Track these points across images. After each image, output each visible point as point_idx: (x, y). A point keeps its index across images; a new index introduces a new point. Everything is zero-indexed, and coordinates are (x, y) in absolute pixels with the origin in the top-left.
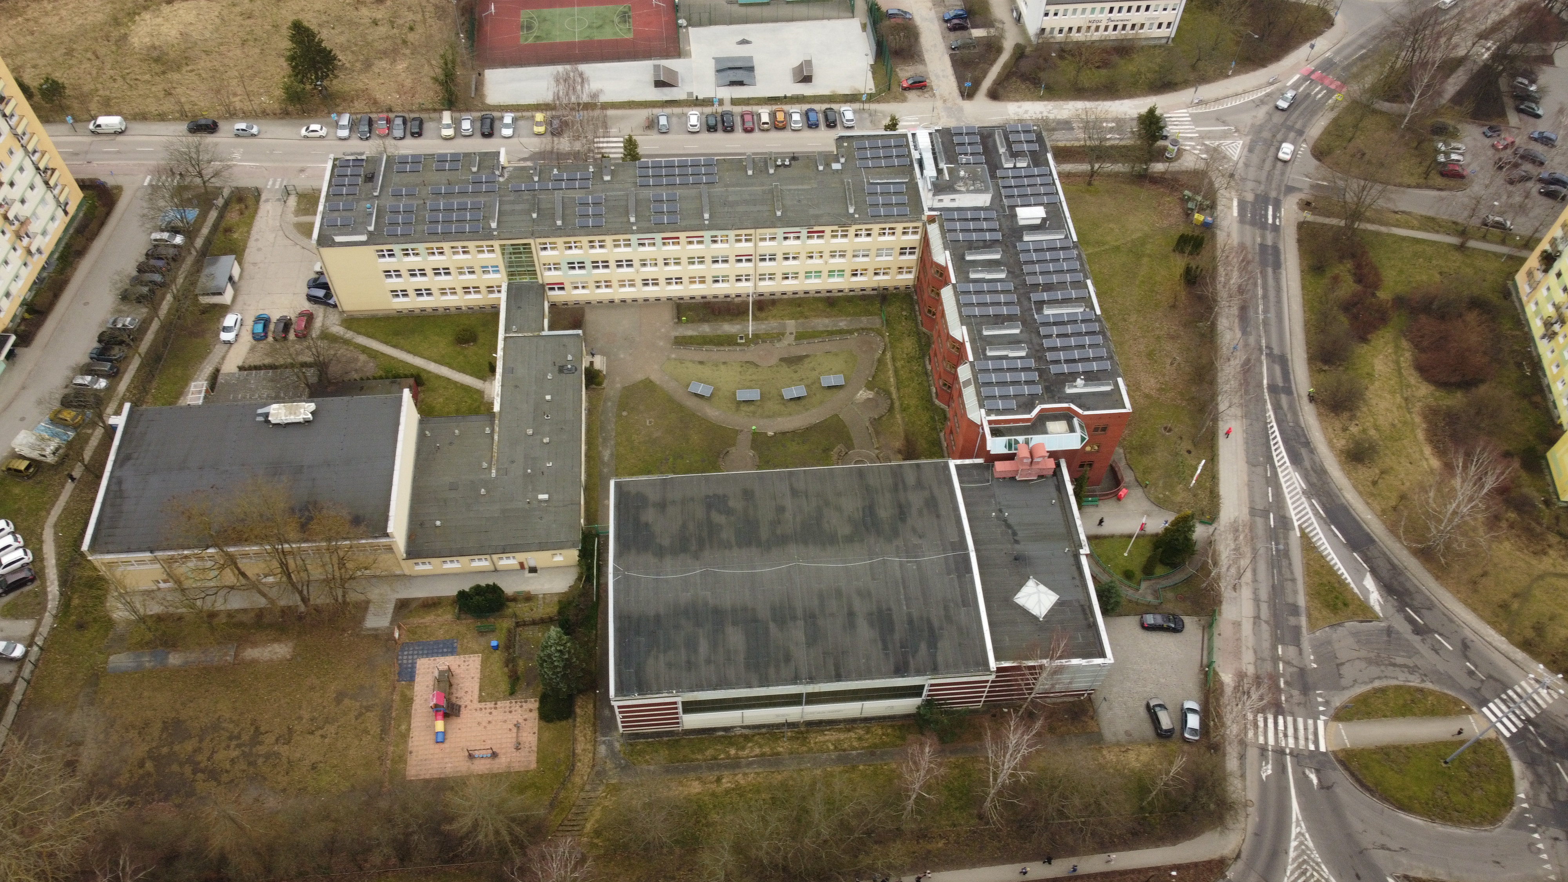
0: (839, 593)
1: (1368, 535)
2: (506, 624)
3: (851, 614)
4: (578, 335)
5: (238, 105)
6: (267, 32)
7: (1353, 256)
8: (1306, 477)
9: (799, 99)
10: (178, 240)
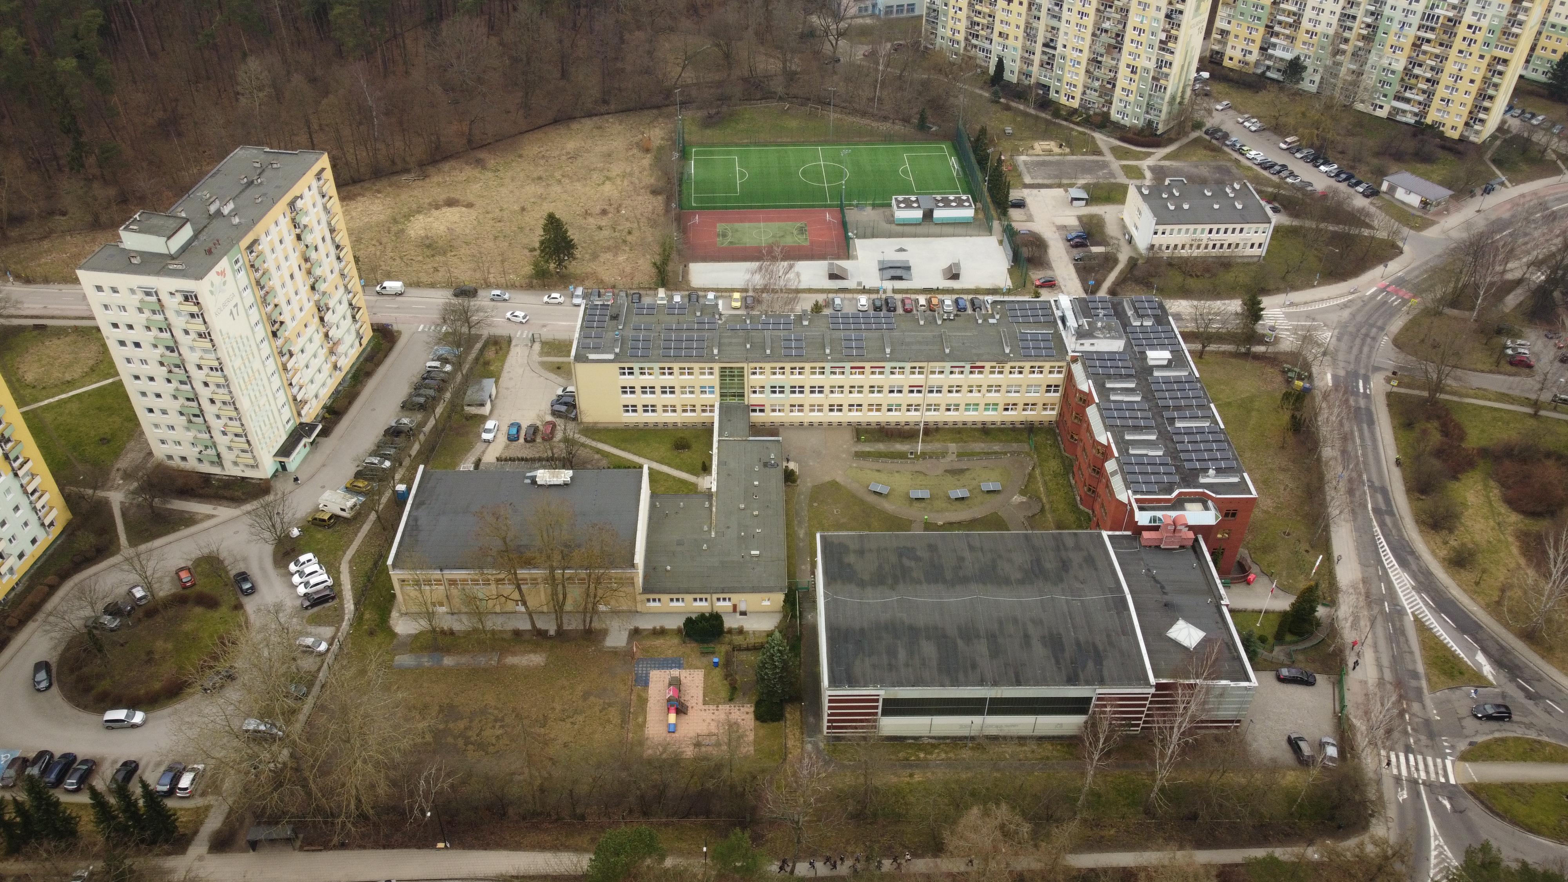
0: (1015, 621)
1: (1475, 622)
2: (723, 649)
3: (1027, 637)
4: (778, 441)
5: (492, 280)
6: (514, 232)
7: (1439, 418)
8: (1414, 576)
9: (949, 291)
10: (448, 368)
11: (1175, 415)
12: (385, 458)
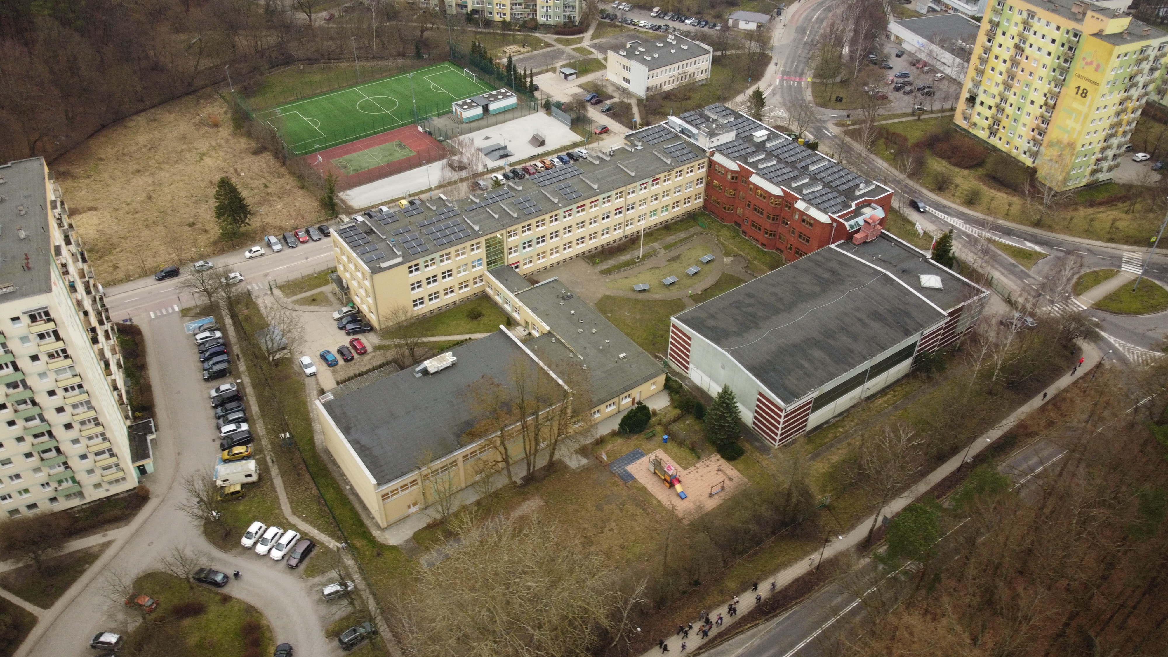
0: (845, 314)
1: (1008, 228)
2: (658, 428)
4: (556, 280)
8: (959, 218)
9: (548, 154)
10: (218, 334)
11: (803, 164)
12: (239, 423)
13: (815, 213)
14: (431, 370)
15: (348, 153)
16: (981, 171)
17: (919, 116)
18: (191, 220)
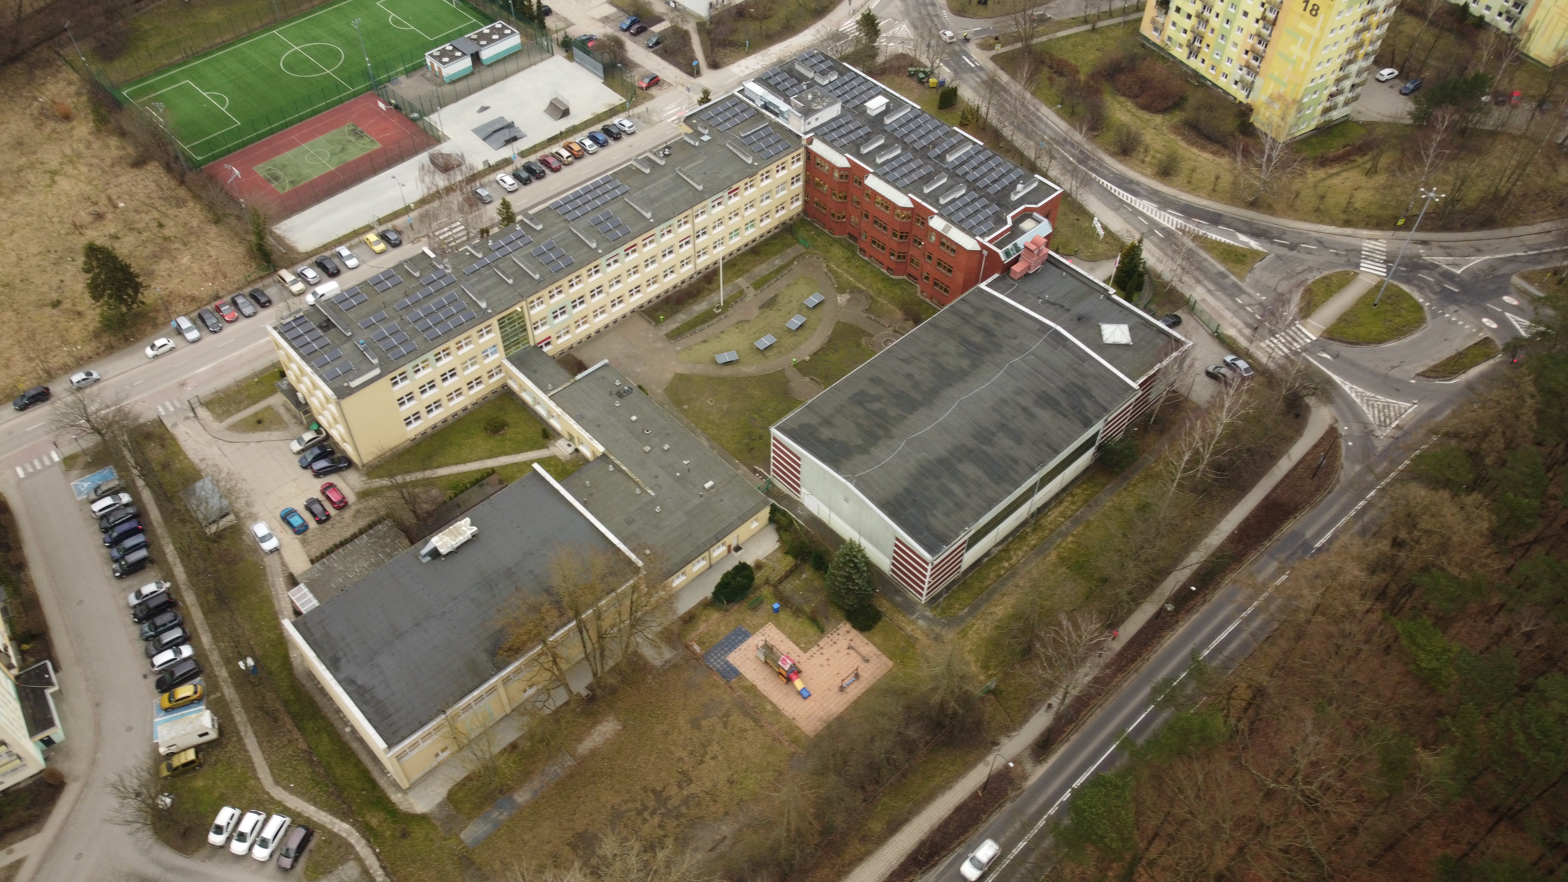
0: (1004, 401)
1: (1214, 212)
2: (766, 592)
4: (606, 365)
5: (50, 365)
7: (1044, 62)
9: (574, 130)
10: (125, 498)
11: (938, 151)
12: (177, 645)
13: (957, 236)
14: (443, 551)
15: (278, 151)
16: (1178, 117)
17: (1094, 23)
18: (55, 296)
